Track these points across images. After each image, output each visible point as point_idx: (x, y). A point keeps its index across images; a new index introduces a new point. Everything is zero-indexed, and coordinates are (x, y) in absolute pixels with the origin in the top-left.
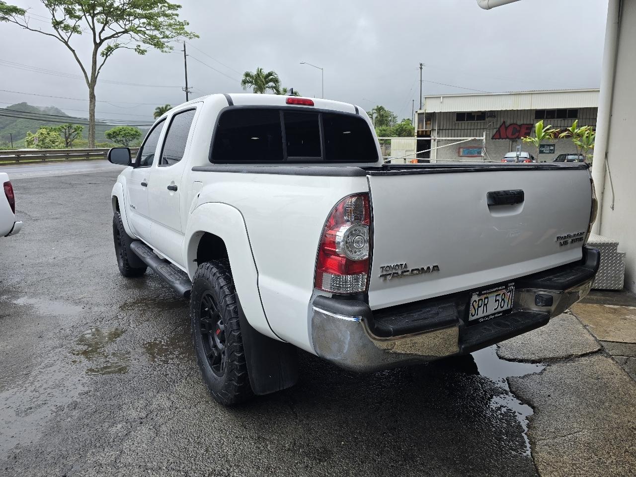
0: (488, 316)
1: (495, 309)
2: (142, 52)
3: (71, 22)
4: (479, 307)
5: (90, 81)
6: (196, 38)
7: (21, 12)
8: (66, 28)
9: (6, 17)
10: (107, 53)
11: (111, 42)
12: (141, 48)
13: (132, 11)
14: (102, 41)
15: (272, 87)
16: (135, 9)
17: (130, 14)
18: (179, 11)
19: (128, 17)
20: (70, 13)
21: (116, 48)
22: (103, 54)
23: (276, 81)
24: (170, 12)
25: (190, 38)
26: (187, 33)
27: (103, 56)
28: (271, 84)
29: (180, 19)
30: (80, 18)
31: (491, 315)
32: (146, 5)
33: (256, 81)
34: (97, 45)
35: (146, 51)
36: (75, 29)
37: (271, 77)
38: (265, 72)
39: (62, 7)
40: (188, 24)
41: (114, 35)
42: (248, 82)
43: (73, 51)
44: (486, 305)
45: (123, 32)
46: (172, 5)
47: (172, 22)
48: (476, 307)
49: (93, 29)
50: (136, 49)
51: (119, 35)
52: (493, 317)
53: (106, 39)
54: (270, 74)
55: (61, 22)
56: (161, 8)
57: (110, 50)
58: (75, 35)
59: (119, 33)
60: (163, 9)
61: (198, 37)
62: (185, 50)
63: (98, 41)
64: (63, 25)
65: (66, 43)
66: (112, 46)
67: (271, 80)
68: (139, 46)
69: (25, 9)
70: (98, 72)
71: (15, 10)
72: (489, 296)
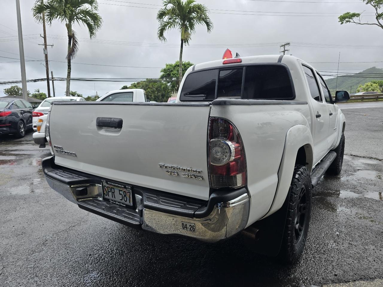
1: (120, 199)
9: (349, 20)
31: (118, 202)
44: (114, 193)
48: (107, 191)
52: (119, 204)
71: (354, 15)
72: (115, 188)
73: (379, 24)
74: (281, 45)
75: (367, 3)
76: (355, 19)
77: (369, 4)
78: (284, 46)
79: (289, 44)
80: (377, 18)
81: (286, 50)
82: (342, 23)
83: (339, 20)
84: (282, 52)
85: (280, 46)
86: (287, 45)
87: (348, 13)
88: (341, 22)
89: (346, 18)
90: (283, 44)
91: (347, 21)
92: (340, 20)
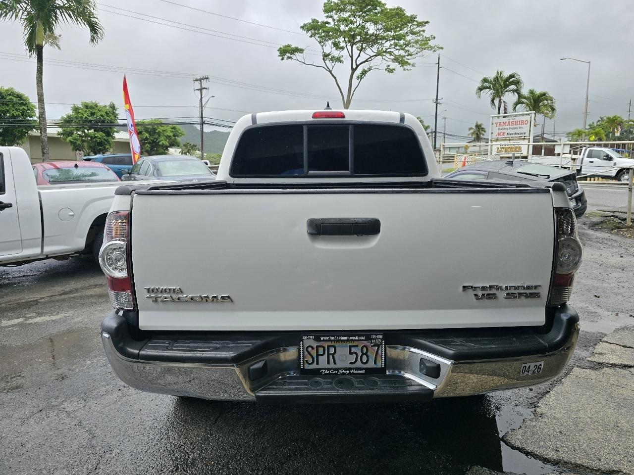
0: (338, 369)
1: (350, 363)
2: (391, 71)
3: (336, 53)
4: (318, 355)
5: (345, 102)
6: (441, 50)
7: (301, 51)
8: (333, 59)
9: (292, 56)
10: (361, 76)
11: (365, 66)
12: (391, 67)
13: (385, 34)
14: (357, 66)
15: (514, 91)
16: (388, 33)
17: (383, 38)
18: (426, 28)
19: (381, 41)
20: (336, 45)
21: (369, 70)
22: (358, 78)
23: (517, 83)
24: (417, 29)
25: (434, 51)
26: (431, 47)
27: (358, 79)
28: (513, 87)
29: (427, 34)
30: (343, 48)
31: (343, 369)
32: (397, 27)
33: (494, 86)
34: (354, 70)
35: (394, 70)
36: (339, 60)
37: (513, 79)
38: (506, 75)
39: (330, 42)
40: (434, 38)
41: (368, 59)
42: (486, 88)
43: (335, 78)
44: (333, 355)
45: (376, 56)
46: (420, 23)
47: (419, 38)
48: (315, 355)
49: (352, 57)
50: (386, 69)
51: (372, 58)
52: (348, 372)
53: (361, 64)
54: (512, 76)
55: (329, 54)
56: (410, 27)
57: (364, 73)
58: (338, 64)
59: (373, 56)
60: (412, 28)
61: (442, 48)
62: (439, 63)
63: (354, 67)
64: (330, 57)
65: (330, 72)
66: (366, 69)
67: (512, 83)
68: (389, 66)
69: (304, 49)
70: (353, 94)
71: (297, 50)
72: (337, 344)
73: (327, 68)
74: (195, 79)
75: (311, 36)
76: (298, 55)
77: (313, 38)
78: (200, 80)
79: (208, 78)
80: (324, 59)
81: (205, 88)
82: (283, 59)
83: (278, 53)
84: (198, 90)
85: (194, 81)
86: (205, 80)
87: (289, 46)
88: (281, 58)
89: (286, 52)
90: (198, 78)
91: (289, 58)
92: (281, 53)
